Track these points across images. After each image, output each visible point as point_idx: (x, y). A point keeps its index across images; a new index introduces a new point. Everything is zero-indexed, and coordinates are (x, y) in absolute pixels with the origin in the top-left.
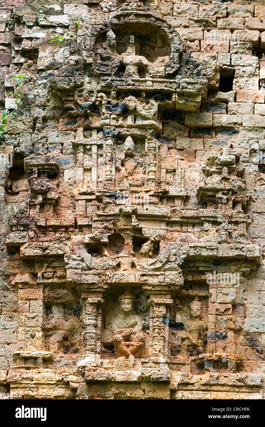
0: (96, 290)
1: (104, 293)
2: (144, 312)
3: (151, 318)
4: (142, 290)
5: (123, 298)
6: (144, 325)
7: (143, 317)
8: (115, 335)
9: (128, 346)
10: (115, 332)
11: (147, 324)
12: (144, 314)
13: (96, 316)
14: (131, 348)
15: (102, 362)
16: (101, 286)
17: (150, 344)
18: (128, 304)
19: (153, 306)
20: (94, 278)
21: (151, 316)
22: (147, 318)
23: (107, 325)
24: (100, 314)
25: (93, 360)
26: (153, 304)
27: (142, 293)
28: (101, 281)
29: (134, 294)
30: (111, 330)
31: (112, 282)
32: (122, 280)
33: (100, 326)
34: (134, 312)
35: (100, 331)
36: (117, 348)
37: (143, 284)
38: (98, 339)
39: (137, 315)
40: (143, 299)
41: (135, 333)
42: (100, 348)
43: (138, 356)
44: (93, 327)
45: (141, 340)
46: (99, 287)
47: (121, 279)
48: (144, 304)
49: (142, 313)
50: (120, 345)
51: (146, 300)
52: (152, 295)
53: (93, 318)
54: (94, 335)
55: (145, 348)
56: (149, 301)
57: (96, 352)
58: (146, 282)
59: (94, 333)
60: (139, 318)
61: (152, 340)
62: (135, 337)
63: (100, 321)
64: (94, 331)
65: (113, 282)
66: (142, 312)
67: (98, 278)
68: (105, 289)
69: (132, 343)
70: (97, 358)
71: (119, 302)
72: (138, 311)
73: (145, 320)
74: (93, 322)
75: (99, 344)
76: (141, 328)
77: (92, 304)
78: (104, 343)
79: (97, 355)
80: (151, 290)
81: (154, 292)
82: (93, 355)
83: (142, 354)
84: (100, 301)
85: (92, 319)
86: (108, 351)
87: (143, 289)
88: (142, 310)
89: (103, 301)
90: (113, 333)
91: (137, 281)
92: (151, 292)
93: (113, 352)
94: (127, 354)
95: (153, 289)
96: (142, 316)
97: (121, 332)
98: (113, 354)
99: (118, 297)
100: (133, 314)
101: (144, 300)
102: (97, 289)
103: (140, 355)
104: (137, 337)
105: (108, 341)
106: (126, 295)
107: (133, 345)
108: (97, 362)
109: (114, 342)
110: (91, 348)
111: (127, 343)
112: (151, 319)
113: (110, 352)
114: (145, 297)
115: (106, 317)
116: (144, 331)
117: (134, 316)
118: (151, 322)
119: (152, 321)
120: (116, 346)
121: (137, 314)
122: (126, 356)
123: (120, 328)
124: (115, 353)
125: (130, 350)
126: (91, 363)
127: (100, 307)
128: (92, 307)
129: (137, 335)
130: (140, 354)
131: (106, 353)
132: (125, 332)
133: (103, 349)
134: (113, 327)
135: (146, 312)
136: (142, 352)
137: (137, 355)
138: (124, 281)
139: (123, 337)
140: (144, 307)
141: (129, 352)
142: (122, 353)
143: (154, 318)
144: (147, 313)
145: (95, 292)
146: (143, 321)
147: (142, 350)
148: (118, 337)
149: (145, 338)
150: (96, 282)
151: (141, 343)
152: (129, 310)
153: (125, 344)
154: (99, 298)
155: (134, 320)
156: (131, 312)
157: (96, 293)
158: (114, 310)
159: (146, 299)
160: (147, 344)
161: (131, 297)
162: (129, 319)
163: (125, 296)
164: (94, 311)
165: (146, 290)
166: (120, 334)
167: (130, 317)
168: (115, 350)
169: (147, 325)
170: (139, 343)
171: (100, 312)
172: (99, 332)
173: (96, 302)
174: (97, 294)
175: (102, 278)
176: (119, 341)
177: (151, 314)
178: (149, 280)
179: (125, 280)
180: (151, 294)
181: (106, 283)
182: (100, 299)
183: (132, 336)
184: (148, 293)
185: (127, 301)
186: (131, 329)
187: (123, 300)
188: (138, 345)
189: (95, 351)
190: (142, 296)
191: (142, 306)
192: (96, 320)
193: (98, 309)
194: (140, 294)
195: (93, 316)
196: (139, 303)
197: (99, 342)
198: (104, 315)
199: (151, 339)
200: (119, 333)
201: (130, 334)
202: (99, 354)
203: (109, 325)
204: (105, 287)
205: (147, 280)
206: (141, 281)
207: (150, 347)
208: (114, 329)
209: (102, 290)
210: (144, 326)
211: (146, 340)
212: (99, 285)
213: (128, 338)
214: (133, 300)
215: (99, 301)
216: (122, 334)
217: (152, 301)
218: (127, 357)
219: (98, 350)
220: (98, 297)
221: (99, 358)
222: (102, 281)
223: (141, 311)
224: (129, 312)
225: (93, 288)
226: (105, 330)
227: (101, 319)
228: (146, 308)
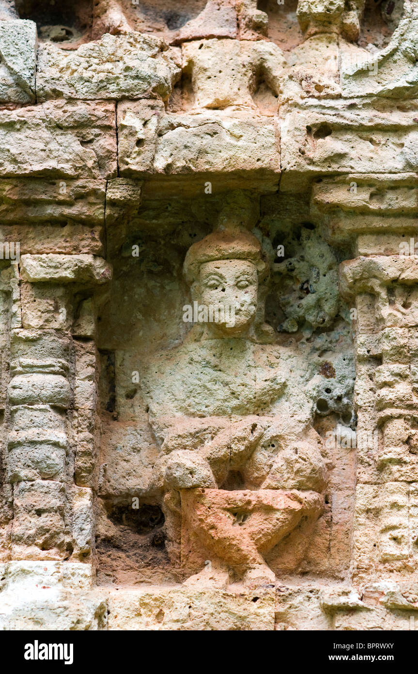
0: (67, 211)
1: (107, 228)
2: (318, 331)
3: (362, 360)
4: (314, 210)
5: (213, 253)
6: (324, 396)
7: (315, 358)
8: (168, 451)
9: (240, 514)
10: (169, 437)
11: (338, 391)
12: (320, 341)
13: (67, 352)
14: (256, 522)
15: (101, 607)
16: (94, 192)
17: (361, 503)
18: (238, 286)
19: (373, 296)
20: (53, 146)
21: (362, 351)
22: (335, 360)
23: (121, 400)
24: (85, 339)
25: (53, 595)
26: (375, 284)
27: (311, 226)
28: (90, 164)
29: (268, 235)
30: (144, 426)
31: (151, 168)
32: (209, 157)
33: (89, 404)
34: (268, 328)
35: (87, 434)
36: (181, 521)
37: (319, 178)
38: (77, 478)
39: (282, 343)
40: (317, 261)
41: (274, 444)
42: (88, 527)
43: (292, 566)
44: (52, 414)
45: (309, 478)
46: (81, 197)
47: (202, 152)
48: (323, 286)
49: (307, 334)
50: (195, 508)
51: (330, 268)
52: (366, 238)
53: (49, 361)
54: (56, 457)
55: (330, 523)
56: (350, 268)
57: (70, 548)
58: (335, 167)
59: (56, 445)
60: (294, 361)
61: (374, 479)
62: (279, 461)
63: (89, 378)
64: (60, 436)
65: (160, 165)
66: (311, 327)
67: (78, 147)
68: (113, 203)
69: (263, 494)
70: (75, 580)
71: (189, 278)
72: (286, 325)
73: (327, 370)
74: (51, 383)
75: (83, 502)
76: (305, 414)
77: (42, 286)
78: (107, 497)
79: (74, 565)
80: (364, 212)
81: (378, 223)
82: (50, 565)
83: (312, 555)
84: (88, 269)
85: (44, 369)
86: (133, 537)
87: (317, 203)
88: (311, 318)
89: (101, 269)
90: (156, 440)
91: (289, 162)
92: (361, 223)
93: (159, 543)
94: (236, 556)
95: (374, 206)
96: (307, 348)
97: (197, 439)
98: (160, 555)
99: (182, 252)
100: (264, 340)
101: (323, 266)
102: (70, 204)
103: (306, 558)
104: (288, 462)
105: (132, 483)
106: (228, 239)
107: (269, 509)
108: (73, 608)
109: (163, 491)
110: (42, 531)
111: (238, 495)
112: (364, 368)
113: (143, 540)
114: (324, 249)
115: (119, 354)
116: (321, 431)
117: (269, 348)
118: (362, 385)
119: (371, 377)
120: (174, 513)
121: (285, 337)
122: (229, 569)
123: (193, 415)
124: (171, 548)
125: (252, 535)
126: (41, 615)
127: (87, 305)
128: (45, 304)
129: (287, 453)
130: (306, 551)
131: (118, 548)
132: (222, 439)
133: (107, 528)
134: (154, 408)
135: (329, 329)
136: (311, 544)
137: (289, 560)
138: (218, 162)
139: (214, 462)
140: (318, 305)
141: (248, 547)
142: (210, 548)
143: (378, 360)
144: (334, 335)
145: (61, 222)
146: (318, 380)
147: (315, 532)
148: (189, 464)
149: (330, 467)
150: (68, 168)
151: (309, 496)
152: (243, 319)
153: (228, 501)
154: (81, 257)
155: (271, 374)
156: (252, 332)
157: (66, 230)
158: (159, 321)
159: (330, 258)
160: (338, 500)
161: (255, 249)
162: (242, 365)
163: (224, 246)
164: (56, 325)
165: (335, 209)
166: (195, 447)
167: (249, 356)
168: (170, 533)
169: (339, 398)
170: (302, 495)
171: (88, 328)
172: (82, 437)
173: (68, 274)
174: (71, 235)
175: (95, 145)
176: (194, 487)
177: (361, 338)
178: (353, 154)
179: (225, 155)
180: (362, 233)
181: (119, 174)
182: (88, 259)
183: (261, 456)
184: (347, 225)
185: (231, 270)
186: (252, 419)
187: (210, 267)
188: (296, 506)
189: (60, 546)
190: (308, 244)
191: (310, 299)
192: (65, 372)
193: (75, 316)
194: (298, 236)
195: (51, 353)
196: (289, 282)
197: (81, 495)
198: (108, 346)
199: (365, 477)
200: (189, 442)
201: (252, 448)
202: (84, 556)
203: (136, 400)
204: (117, 192)
205: (341, 156)
206: (312, 162)
207: (362, 519)
208: (160, 419)
209: (98, 212)
210: (322, 404)
211: (335, 479)
212: (80, 183)
213: (235, 467)
214: (262, 266)
215: (83, 272)
216: (210, 447)
217: (370, 272)
218: (238, 571)
219: (82, 540)
220: (77, 250)
221: (87, 582)
222: (100, 165)
223: (302, 323)
224: (243, 328)
225: (49, 203)
226: (114, 425)
227: (90, 371)
228: (328, 308)
